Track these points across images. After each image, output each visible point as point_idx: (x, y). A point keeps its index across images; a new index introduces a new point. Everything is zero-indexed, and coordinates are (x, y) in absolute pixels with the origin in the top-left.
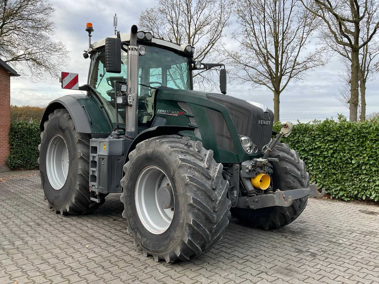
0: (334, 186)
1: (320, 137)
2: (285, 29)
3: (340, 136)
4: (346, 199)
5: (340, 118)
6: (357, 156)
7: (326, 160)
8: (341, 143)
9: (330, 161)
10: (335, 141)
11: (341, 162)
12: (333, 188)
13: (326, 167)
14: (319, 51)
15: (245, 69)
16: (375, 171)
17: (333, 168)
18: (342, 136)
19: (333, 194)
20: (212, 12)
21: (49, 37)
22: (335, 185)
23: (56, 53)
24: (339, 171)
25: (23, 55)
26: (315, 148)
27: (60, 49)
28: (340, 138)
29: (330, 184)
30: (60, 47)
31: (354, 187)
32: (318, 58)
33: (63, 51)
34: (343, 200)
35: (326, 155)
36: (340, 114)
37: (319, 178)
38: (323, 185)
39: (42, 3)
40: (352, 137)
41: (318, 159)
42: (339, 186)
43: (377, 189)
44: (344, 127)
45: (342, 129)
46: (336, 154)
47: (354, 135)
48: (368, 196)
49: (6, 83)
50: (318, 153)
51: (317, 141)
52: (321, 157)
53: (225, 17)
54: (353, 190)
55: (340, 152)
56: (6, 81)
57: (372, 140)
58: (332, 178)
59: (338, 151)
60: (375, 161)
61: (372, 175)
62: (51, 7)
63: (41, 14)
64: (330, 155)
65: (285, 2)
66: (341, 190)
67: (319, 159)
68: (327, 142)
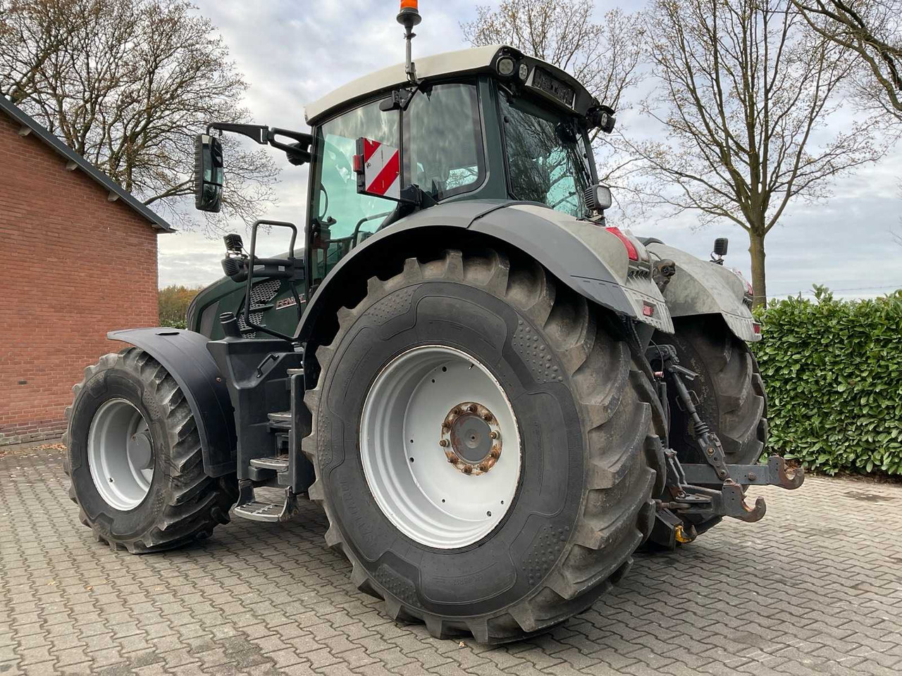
0: (807, 443)
1: (773, 338)
2: (769, 81)
3: (815, 334)
4: (832, 472)
5: (818, 295)
6: (850, 375)
7: (788, 387)
8: (817, 350)
9: (795, 389)
10: (805, 344)
11: (819, 390)
12: (805, 448)
13: (787, 403)
14: (863, 128)
15: (679, 182)
16: (887, 407)
17: (805, 405)
18: (819, 333)
19: (804, 461)
20: (593, 56)
21: (239, 142)
22: (809, 440)
23: (255, 174)
24: (816, 410)
25: (187, 182)
26: (765, 362)
27: (263, 165)
28: (814, 338)
29: (799, 438)
30: (262, 160)
31: (847, 444)
32: (863, 144)
33: (270, 168)
34: (825, 474)
35: (787, 377)
36: (818, 286)
37: (776, 425)
38: (784, 443)
39: (223, 72)
40: (839, 335)
41: (772, 386)
42: (816, 443)
43: (894, 448)
44: (822, 314)
45: (817, 318)
46: (807, 373)
47: (841, 330)
48: (878, 463)
49: (149, 247)
50: (770, 373)
51: (768, 346)
52: (777, 380)
53: (626, 64)
54: (845, 451)
55: (815, 369)
56: (149, 243)
57: (878, 341)
58: (803, 425)
59: (811, 367)
60: (886, 387)
61: (881, 417)
62: (241, 80)
63: (222, 97)
64: (794, 376)
65: (768, 18)
66: (822, 451)
67: (773, 384)
68: (788, 348)
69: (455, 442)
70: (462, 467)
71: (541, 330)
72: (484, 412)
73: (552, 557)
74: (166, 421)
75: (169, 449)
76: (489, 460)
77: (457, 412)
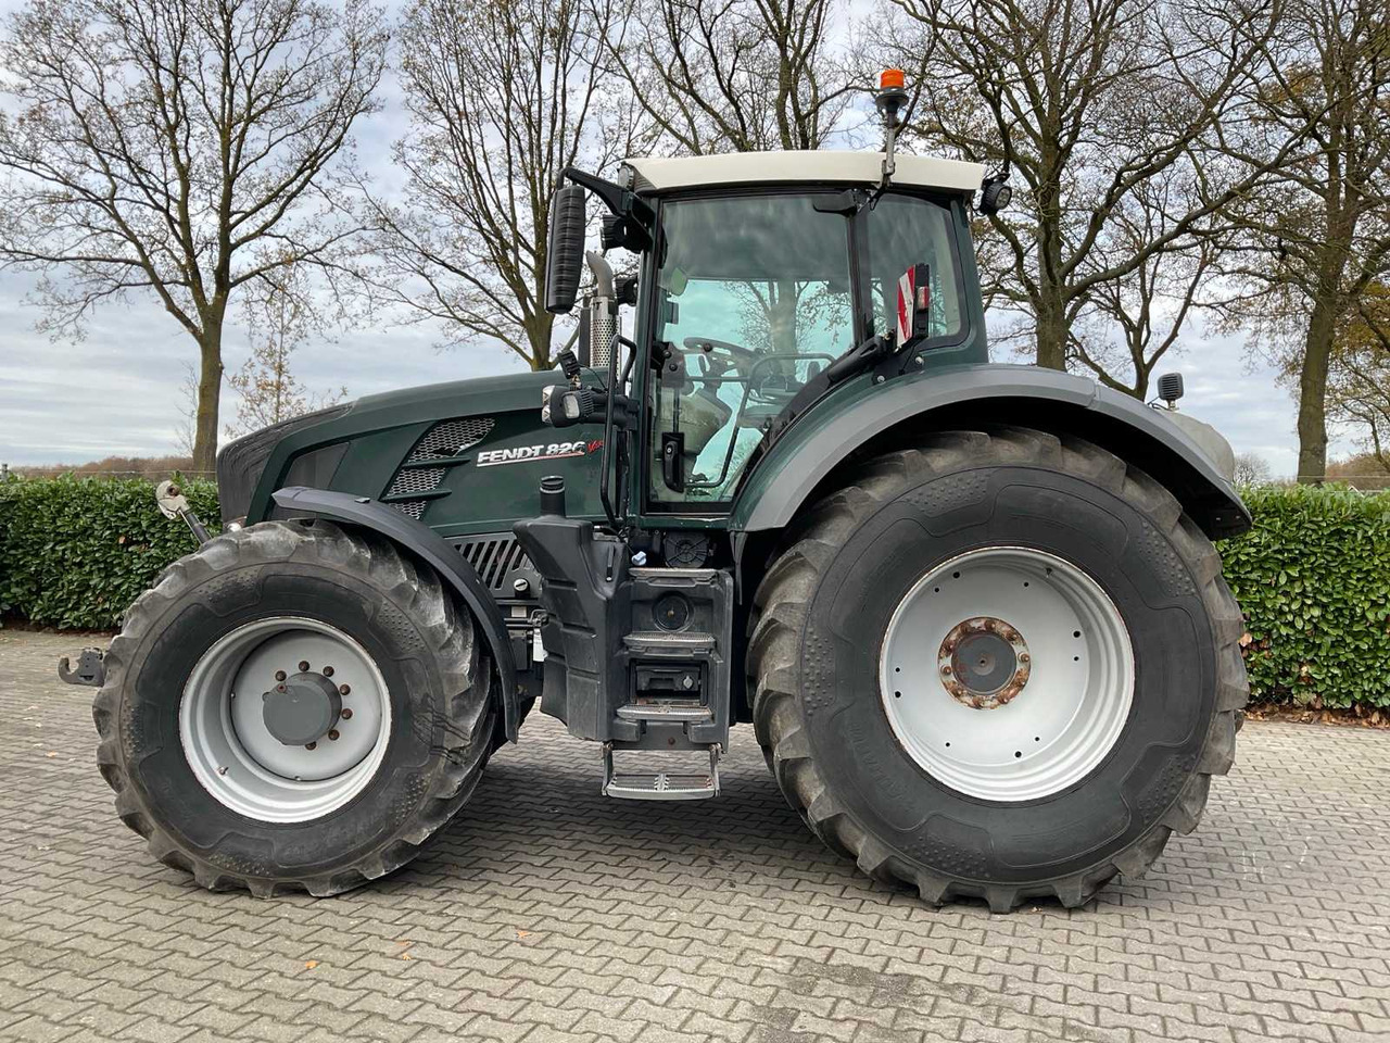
15: (422, 274)
69: (957, 668)
70: (969, 700)
71: (1167, 534)
72: (1005, 628)
73: (1174, 791)
74: (436, 654)
75: (444, 703)
76: (1009, 689)
77: (966, 631)
